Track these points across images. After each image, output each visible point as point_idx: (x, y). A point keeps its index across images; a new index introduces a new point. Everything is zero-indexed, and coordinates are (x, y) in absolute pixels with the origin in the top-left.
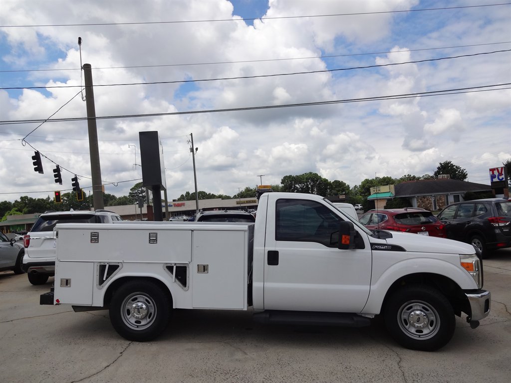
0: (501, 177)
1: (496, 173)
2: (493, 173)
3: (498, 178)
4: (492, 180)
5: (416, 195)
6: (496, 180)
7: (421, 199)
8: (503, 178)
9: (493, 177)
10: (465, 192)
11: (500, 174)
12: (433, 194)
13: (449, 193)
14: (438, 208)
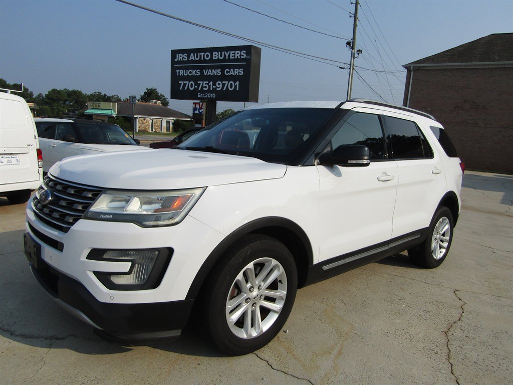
0: (201, 111)
1: (198, 106)
2: (195, 106)
3: (199, 111)
4: (194, 112)
5: (139, 116)
6: (197, 112)
7: (141, 121)
8: (202, 112)
9: (195, 109)
10: (175, 119)
11: (201, 108)
12: (152, 117)
13: (164, 118)
14: (154, 130)
